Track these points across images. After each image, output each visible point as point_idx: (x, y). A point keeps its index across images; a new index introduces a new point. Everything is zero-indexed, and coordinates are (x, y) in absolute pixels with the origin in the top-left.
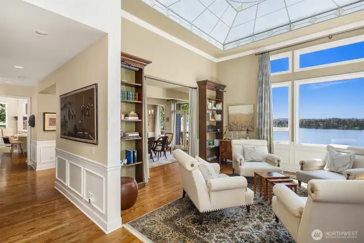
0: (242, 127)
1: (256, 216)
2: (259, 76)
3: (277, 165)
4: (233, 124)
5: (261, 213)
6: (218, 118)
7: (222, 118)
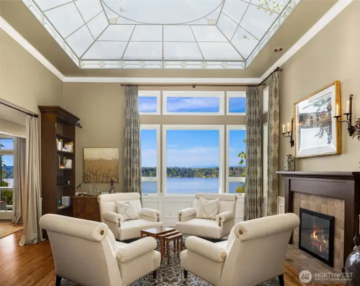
0: (103, 177)
1: (161, 280)
2: (126, 113)
3: (156, 220)
4: (92, 172)
5: (163, 275)
6: (69, 164)
7: (73, 164)
